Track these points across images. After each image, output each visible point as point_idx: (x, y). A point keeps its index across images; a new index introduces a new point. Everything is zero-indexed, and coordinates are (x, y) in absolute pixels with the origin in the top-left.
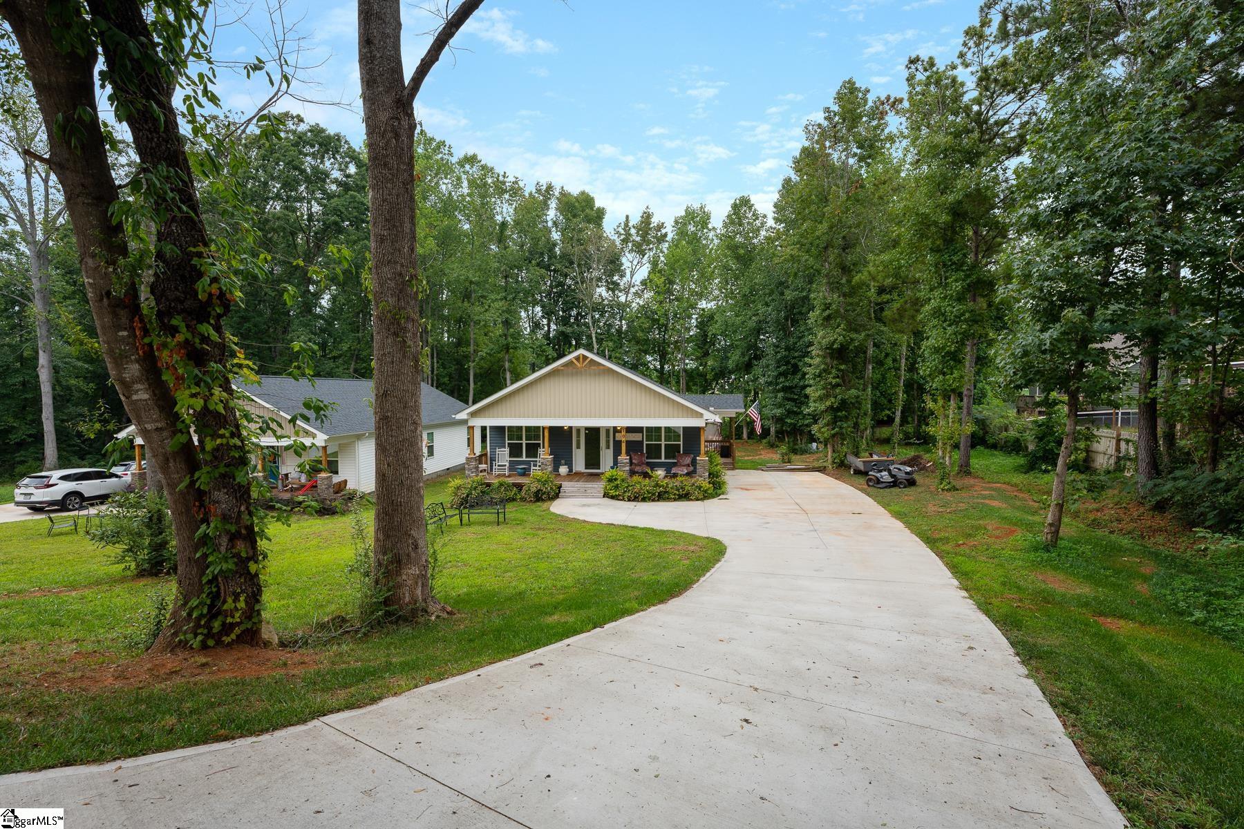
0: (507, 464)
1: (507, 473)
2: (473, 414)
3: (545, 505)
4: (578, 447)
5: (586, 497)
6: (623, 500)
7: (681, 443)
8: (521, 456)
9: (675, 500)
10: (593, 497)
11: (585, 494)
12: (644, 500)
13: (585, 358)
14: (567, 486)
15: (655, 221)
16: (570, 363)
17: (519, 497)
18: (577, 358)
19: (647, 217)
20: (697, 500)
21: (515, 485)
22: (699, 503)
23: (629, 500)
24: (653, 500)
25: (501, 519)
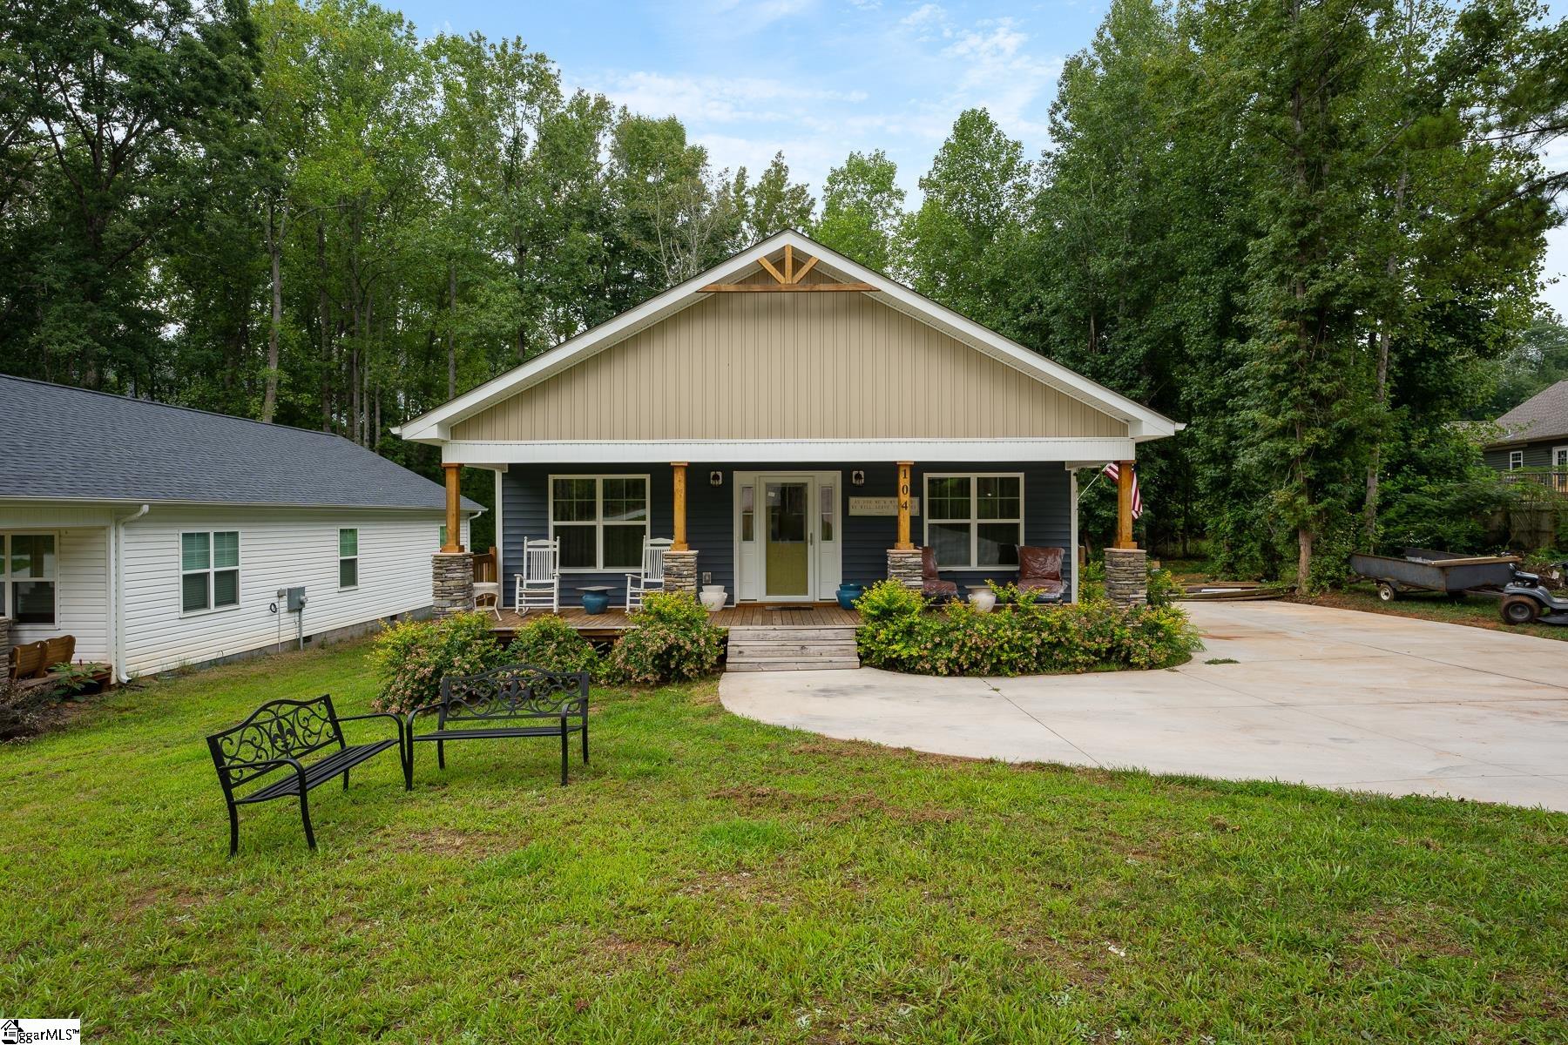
0: (556, 581)
1: (555, 606)
2: (460, 428)
3: (698, 693)
4: (748, 536)
5: (810, 666)
6: (934, 671)
7: (1021, 521)
8: (593, 564)
9: (1089, 667)
10: (831, 666)
11: (802, 658)
12: (996, 671)
13: (799, 259)
14: (743, 635)
15: (793, 180)
16: (758, 275)
17: (604, 669)
18: (778, 260)
19: (778, 173)
20: (1152, 665)
21: (587, 635)
22: (1161, 674)
23: (951, 673)
24: (1025, 671)
25: (575, 756)
